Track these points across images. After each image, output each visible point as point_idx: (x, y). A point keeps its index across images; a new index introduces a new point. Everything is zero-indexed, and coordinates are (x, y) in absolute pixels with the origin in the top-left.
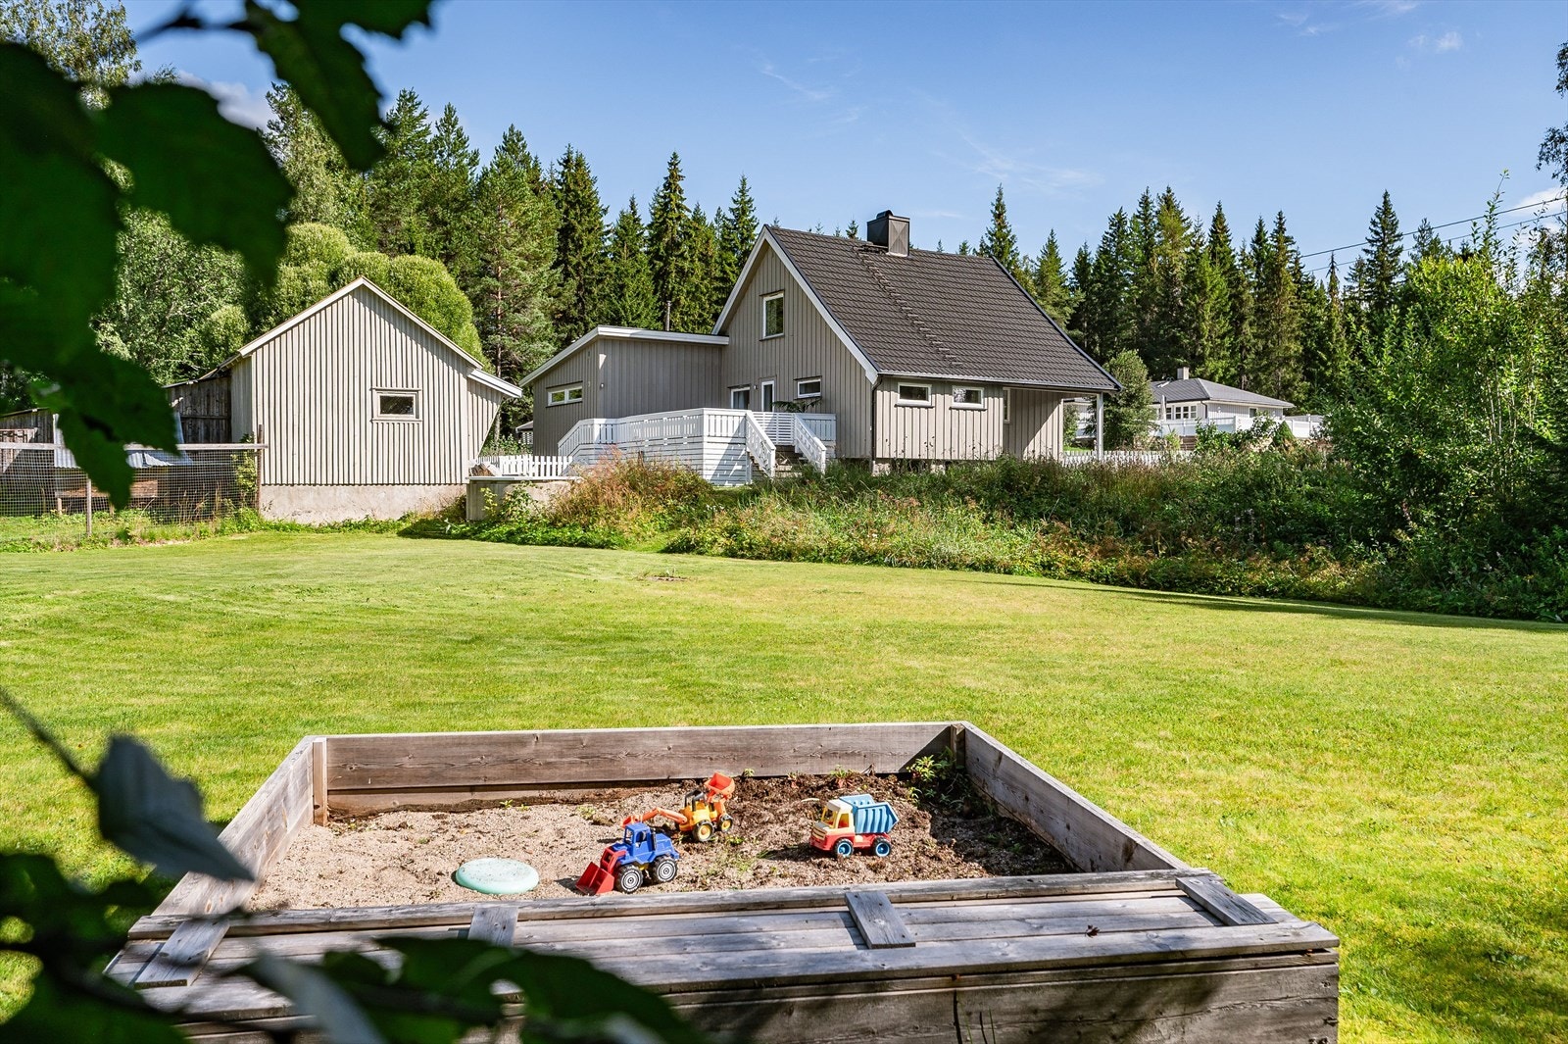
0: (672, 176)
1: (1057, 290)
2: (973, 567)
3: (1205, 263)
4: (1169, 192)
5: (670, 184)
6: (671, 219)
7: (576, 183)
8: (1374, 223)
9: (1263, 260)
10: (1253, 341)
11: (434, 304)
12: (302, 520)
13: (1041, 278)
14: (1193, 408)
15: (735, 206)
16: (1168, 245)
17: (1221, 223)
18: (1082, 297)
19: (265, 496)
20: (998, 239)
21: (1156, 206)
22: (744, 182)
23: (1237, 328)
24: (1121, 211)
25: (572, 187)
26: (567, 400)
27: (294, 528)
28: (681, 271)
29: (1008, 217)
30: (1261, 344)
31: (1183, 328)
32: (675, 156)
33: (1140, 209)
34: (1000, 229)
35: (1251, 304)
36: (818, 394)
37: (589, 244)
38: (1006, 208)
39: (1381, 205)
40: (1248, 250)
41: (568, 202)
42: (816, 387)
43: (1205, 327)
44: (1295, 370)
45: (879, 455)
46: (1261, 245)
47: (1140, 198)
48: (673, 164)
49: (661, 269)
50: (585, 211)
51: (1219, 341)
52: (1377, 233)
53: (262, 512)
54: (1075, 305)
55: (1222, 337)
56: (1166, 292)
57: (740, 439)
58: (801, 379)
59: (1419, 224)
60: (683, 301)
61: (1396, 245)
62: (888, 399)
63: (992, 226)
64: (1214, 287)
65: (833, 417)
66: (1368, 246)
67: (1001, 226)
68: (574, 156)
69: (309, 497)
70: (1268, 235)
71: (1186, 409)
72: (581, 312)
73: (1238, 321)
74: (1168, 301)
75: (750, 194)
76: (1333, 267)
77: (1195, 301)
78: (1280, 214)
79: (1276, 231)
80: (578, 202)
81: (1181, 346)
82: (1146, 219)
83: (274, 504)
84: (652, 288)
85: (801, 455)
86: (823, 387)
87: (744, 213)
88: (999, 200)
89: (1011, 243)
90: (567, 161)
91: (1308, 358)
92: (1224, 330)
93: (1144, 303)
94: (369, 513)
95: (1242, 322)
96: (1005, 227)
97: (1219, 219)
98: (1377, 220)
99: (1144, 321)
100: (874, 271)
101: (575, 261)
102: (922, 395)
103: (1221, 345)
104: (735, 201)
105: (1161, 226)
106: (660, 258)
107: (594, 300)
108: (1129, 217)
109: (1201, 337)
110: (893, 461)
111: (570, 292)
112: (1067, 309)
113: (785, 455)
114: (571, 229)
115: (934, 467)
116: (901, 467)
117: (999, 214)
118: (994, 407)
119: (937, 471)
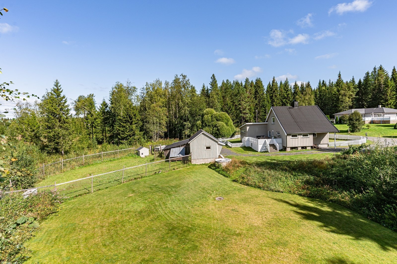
2: (276, 191)
3: (389, 81)
4: (381, 66)
11: (225, 119)
12: (197, 164)
14: (381, 114)
15: (285, 83)
16: (380, 77)
17: (395, 71)
18: (358, 89)
19: (192, 161)
20: (339, 81)
21: (378, 69)
24: (368, 71)
26: (244, 132)
27: (195, 165)
28: (275, 95)
29: (342, 76)
31: (383, 94)
33: (373, 70)
34: (340, 79)
36: (279, 135)
37: (260, 92)
41: (257, 87)
42: (279, 133)
43: (388, 94)
45: (288, 147)
47: (373, 68)
48: (274, 78)
50: (260, 87)
51: (392, 96)
53: (192, 163)
54: (357, 91)
57: (265, 144)
58: (277, 131)
60: (276, 100)
63: (338, 78)
65: (281, 139)
68: (258, 79)
69: (198, 161)
71: (379, 114)
72: (259, 103)
74: (379, 89)
75: (288, 80)
77: (386, 89)
82: (375, 72)
83: (193, 162)
85: (275, 146)
88: (339, 74)
89: (342, 81)
93: (374, 90)
94: (205, 163)
99: (373, 93)
100: (291, 112)
101: (258, 96)
102: (296, 136)
106: (272, 93)
108: (370, 72)
109: (388, 96)
110: (290, 147)
111: (257, 102)
112: (355, 93)
113: (273, 146)
114: (257, 91)
115: (299, 148)
116: (292, 148)
117: (340, 76)
118: (311, 137)
119: (300, 149)
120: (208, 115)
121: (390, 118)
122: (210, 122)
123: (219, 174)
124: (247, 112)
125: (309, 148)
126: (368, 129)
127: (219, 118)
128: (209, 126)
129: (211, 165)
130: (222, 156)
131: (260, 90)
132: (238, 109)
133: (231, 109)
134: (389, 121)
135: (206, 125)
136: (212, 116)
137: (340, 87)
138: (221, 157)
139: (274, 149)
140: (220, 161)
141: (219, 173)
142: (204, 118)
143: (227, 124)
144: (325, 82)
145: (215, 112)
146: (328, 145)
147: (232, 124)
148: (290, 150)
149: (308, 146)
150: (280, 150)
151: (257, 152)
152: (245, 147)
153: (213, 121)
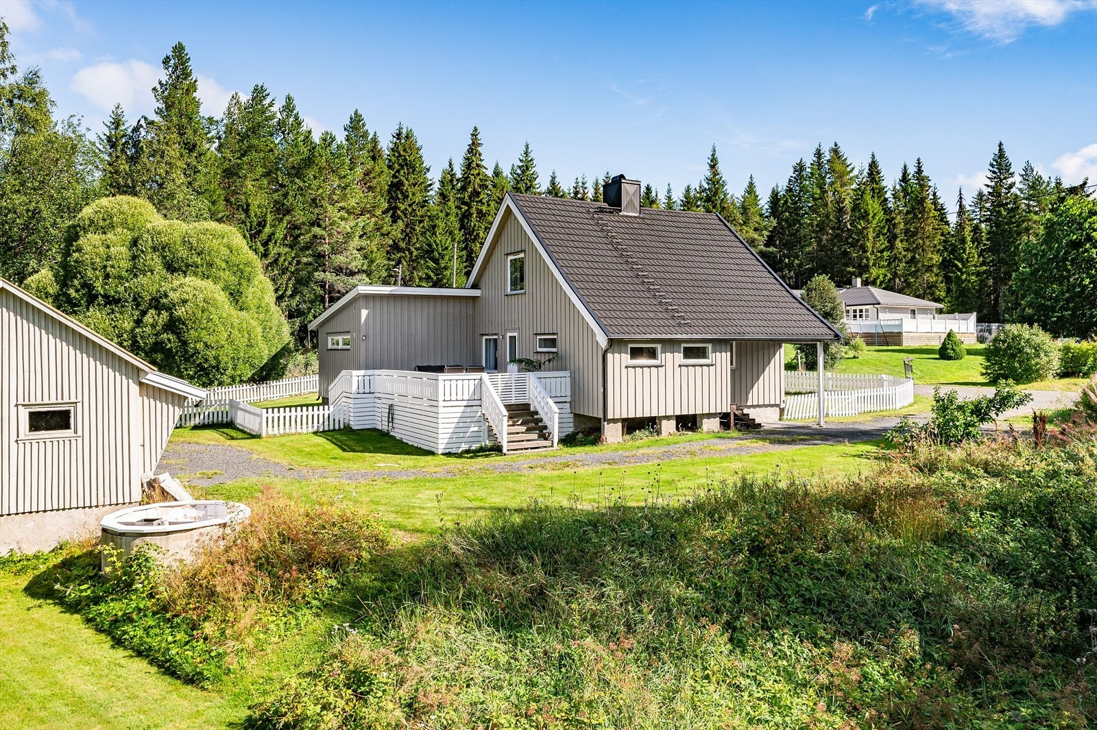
0: (473, 143)
1: (757, 219)
3: (868, 197)
4: (836, 146)
5: (472, 149)
6: (473, 175)
7: (405, 150)
8: (992, 165)
9: (908, 194)
10: (903, 253)
11: (224, 265)
13: (744, 210)
14: (867, 311)
15: (521, 164)
16: (838, 185)
17: (875, 168)
18: (775, 223)
20: (713, 183)
21: (827, 156)
22: (527, 147)
23: (891, 244)
24: (801, 161)
25: (402, 153)
26: (341, 346)
28: (480, 212)
29: (721, 167)
30: (909, 256)
31: (852, 245)
32: (476, 129)
33: (815, 159)
34: (715, 176)
35: (902, 226)
36: (554, 350)
37: (413, 194)
38: (719, 161)
39: (997, 152)
40: (898, 187)
41: (400, 165)
42: (553, 343)
43: (869, 244)
44: (937, 275)
45: (610, 416)
46: (906, 183)
47: (814, 151)
48: (474, 135)
49: (466, 211)
50: (411, 170)
51: (879, 255)
52: (994, 172)
54: (770, 229)
55: (882, 252)
56: (838, 219)
57: (476, 401)
58: (541, 334)
59: (1024, 165)
61: (1010, 181)
62: (618, 361)
63: (709, 174)
64: (875, 214)
65: (567, 374)
66: (988, 182)
67: (715, 174)
68: (404, 131)
70: (911, 176)
71: (861, 311)
72: (408, 243)
73: (892, 239)
74: (839, 226)
75: (532, 155)
76: (961, 198)
77: (860, 225)
78: (918, 160)
79: (916, 173)
80: (406, 164)
81: (850, 259)
82: (820, 165)
84: (457, 225)
85: (537, 413)
86: (559, 342)
87: (527, 169)
88: (713, 155)
89: (723, 186)
90: (399, 135)
91: (946, 265)
92: (883, 246)
93: (821, 228)
94: (14, 546)
95: (895, 240)
96: (718, 174)
97: (873, 165)
98: (995, 163)
99: (821, 240)
100: (609, 231)
101: (403, 207)
102: (652, 354)
103: (882, 257)
104: (521, 161)
105: (832, 170)
106: (464, 203)
107: (417, 235)
108: (808, 165)
109: (866, 252)
110: (624, 421)
111: (397, 231)
112: (764, 232)
113: (522, 413)
114: (401, 183)
115: (664, 423)
116: (632, 426)
117: (713, 165)
118: (722, 360)
119: (668, 427)
120: (109, 236)
121: (901, 326)
122: (120, 277)
123: (120, 653)
124: (353, 266)
125: (711, 425)
126: (854, 357)
127: (183, 253)
128: (111, 301)
129: (67, 564)
130: (168, 482)
131: (412, 181)
132: (307, 248)
133: (264, 236)
134: (899, 334)
135: (91, 298)
136: (135, 242)
137: (718, 206)
138: (165, 495)
139: (529, 430)
140: (149, 521)
141: (118, 642)
142: (79, 250)
143: (235, 295)
144: (654, 194)
145: (154, 219)
146: (782, 411)
147: (270, 298)
148: (620, 439)
149: (709, 416)
150: (568, 441)
151: (432, 453)
152: (347, 430)
153: (144, 273)
